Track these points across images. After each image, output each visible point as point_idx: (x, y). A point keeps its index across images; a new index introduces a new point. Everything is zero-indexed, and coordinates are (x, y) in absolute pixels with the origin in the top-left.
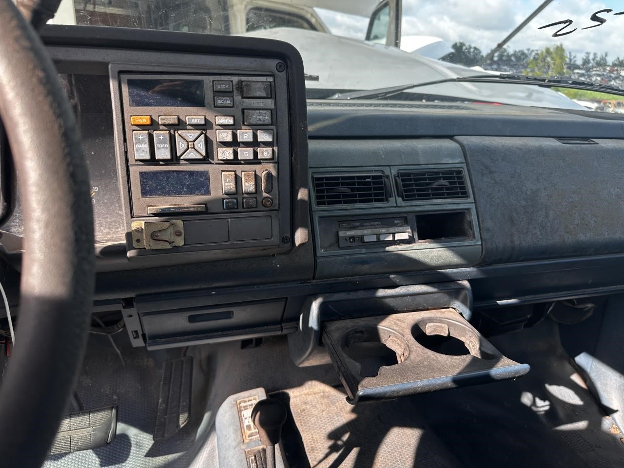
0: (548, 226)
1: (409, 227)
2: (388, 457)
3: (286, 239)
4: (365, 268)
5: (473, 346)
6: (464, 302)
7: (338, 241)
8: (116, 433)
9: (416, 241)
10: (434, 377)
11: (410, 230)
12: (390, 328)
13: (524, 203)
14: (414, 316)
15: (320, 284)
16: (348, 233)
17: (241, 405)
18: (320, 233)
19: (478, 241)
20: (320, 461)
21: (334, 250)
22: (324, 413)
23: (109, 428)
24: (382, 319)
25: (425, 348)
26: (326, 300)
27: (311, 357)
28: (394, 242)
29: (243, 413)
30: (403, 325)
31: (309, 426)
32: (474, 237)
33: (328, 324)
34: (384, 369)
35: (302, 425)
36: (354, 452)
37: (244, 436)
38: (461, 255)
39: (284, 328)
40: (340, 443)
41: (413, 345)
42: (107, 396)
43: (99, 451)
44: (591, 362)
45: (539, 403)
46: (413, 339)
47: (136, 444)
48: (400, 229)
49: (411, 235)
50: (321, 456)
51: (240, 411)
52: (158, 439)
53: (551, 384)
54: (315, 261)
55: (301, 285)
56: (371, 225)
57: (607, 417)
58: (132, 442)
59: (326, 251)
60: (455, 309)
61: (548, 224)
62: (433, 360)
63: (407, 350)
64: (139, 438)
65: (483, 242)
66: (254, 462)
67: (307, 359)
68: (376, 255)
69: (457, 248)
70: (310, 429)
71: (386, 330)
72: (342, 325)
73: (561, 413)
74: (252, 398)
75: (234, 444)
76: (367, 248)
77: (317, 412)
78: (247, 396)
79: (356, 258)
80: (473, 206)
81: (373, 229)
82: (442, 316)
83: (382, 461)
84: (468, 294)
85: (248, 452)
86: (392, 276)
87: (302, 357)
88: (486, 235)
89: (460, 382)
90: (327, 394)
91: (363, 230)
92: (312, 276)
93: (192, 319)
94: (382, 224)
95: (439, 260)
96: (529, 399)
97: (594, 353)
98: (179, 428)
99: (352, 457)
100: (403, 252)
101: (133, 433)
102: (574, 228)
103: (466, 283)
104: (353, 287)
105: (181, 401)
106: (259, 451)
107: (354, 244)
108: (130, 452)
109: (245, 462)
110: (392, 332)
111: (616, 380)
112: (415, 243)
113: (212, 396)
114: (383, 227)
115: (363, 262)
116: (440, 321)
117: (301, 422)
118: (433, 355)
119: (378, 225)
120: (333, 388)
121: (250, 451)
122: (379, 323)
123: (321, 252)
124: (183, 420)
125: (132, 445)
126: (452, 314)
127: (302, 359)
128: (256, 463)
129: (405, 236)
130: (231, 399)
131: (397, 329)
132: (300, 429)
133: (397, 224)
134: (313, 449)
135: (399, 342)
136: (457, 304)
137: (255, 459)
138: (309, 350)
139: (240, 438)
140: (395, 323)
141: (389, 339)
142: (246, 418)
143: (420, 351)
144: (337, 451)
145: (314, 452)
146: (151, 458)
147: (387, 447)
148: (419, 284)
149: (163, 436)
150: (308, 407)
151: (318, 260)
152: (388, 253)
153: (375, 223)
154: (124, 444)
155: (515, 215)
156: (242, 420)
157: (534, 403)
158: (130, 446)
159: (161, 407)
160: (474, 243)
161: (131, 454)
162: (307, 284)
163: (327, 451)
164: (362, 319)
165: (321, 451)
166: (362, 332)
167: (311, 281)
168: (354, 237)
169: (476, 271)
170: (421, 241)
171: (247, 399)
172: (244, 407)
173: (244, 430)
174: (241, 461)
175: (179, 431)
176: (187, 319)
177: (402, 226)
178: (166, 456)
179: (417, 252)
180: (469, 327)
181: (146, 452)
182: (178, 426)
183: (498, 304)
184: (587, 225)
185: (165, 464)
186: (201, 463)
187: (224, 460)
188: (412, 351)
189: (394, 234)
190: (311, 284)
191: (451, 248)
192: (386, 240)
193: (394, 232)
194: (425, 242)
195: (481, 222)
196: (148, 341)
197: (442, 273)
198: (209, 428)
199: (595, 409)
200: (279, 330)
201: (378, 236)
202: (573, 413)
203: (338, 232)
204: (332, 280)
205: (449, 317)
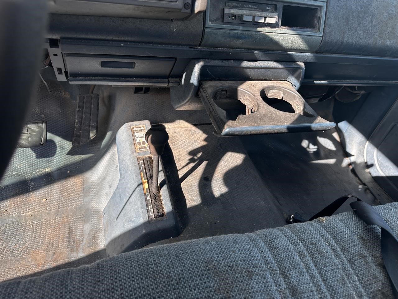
0: (369, 30)
1: (277, 14)
2: (224, 168)
3: (188, 6)
4: (239, 42)
5: (298, 108)
6: (297, 78)
7: (223, 18)
8: (47, 138)
9: (279, 26)
10: (275, 124)
11: (277, 17)
12: (246, 90)
13: (359, 8)
14: (263, 84)
15: (204, 51)
16: (231, 11)
17: (134, 129)
18: (210, 7)
19: (321, 33)
20: (183, 167)
21: (219, 24)
22: (187, 139)
23: (42, 135)
24: (241, 84)
25: (269, 106)
26: (205, 64)
27: (187, 104)
28: (264, 25)
29: (135, 134)
30: (255, 89)
31: (178, 147)
32: (319, 30)
33: (204, 83)
34: (241, 116)
35: (173, 145)
36: (204, 164)
37: (136, 149)
38: (307, 42)
39: (170, 81)
40: (196, 158)
41: (261, 103)
42: (37, 114)
43: (35, 149)
44: (347, 127)
45: (311, 146)
46: (261, 99)
47: (60, 147)
48: (270, 14)
49: (277, 21)
50: (184, 164)
51: (133, 133)
52: (75, 145)
53: (320, 137)
54: (204, 30)
55: (190, 49)
56: (250, 8)
57: (347, 158)
58: (57, 145)
59: (213, 24)
60: (289, 82)
61: (370, 29)
62: (274, 114)
63: (256, 106)
64: (62, 143)
65: (324, 35)
66: (143, 164)
67: (184, 105)
68: (250, 33)
69: (306, 36)
70: (177, 148)
71: (243, 91)
72: (213, 84)
73: (322, 153)
74: (141, 126)
75: (130, 152)
76: (243, 26)
77: (182, 139)
78: (138, 124)
79: (235, 33)
80: (324, 5)
81: (251, 11)
82: (281, 86)
83: (220, 170)
84: (302, 73)
85: (139, 158)
86: (256, 52)
87: (180, 103)
88: (328, 30)
89: (290, 129)
90: (189, 129)
91: (242, 11)
92: (199, 43)
93: (104, 64)
94: (258, 8)
95: (291, 44)
96: (306, 144)
97: (351, 122)
98: (90, 140)
99: (203, 166)
100: (269, 33)
101: (57, 140)
102: (386, 34)
103: (302, 65)
104: (226, 57)
105: (91, 123)
106: (146, 158)
107: (234, 21)
108: (56, 151)
109: (137, 163)
110: (247, 93)
111: (359, 139)
112: (278, 28)
113: (112, 121)
114: (258, 11)
115: (239, 37)
116: (279, 89)
117: (172, 144)
118: (274, 110)
119: (255, 8)
120: (193, 126)
121: (140, 158)
122: (239, 86)
123: (209, 23)
124: (92, 134)
125: (57, 147)
126: (287, 85)
127: (180, 105)
128: (144, 164)
129: (273, 21)
130: (127, 125)
131: (251, 91)
132: (171, 147)
133: (268, 10)
134: (179, 160)
135: (250, 100)
136: (292, 79)
137: (144, 162)
138: (188, 99)
139: (133, 149)
140: (250, 87)
141: (244, 98)
142: (137, 138)
143: (265, 108)
144: (194, 162)
145: (179, 162)
146: (71, 156)
147: (224, 162)
148: (272, 61)
149: (79, 143)
150: (177, 135)
151: (206, 30)
152: (258, 33)
153: (252, 6)
154: (51, 146)
155: (351, 17)
156: (135, 139)
157: (308, 146)
158: (56, 148)
159: (77, 125)
160: (318, 34)
161: (57, 152)
162: (194, 49)
163: (188, 161)
164: (228, 82)
165: (184, 161)
166: (226, 91)
167: (198, 47)
168: (235, 15)
169: (312, 57)
170: (282, 27)
171: (138, 126)
172: (136, 131)
173: (136, 145)
174: (135, 163)
175: (90, 141)
176: (100, 64)
177: (272, 12)
178: (81, 156)
179: (279, 35)
180: (298, 95)
181: (67, 152)
182: (89, 138)
183: (314, 83)
184: (394, 33)
185: (80, 160)
186: (105, 162)
187: (123, 161)
188: (260, 107)
189: (265, 18)
190: (197, 49)
191: (302, 36)
192: (259, 21)
193: (265, 16)
194: (285, 29)
195: (327, 19)
196: (69, 77)
197: (290, 55)
198: (111, 141)
199: (341, 153)
200: (167, 83)
201: (254, 17)
202: (329, 154)
203: (224, 9)
204: (212, 49)
205: (286, 87)
